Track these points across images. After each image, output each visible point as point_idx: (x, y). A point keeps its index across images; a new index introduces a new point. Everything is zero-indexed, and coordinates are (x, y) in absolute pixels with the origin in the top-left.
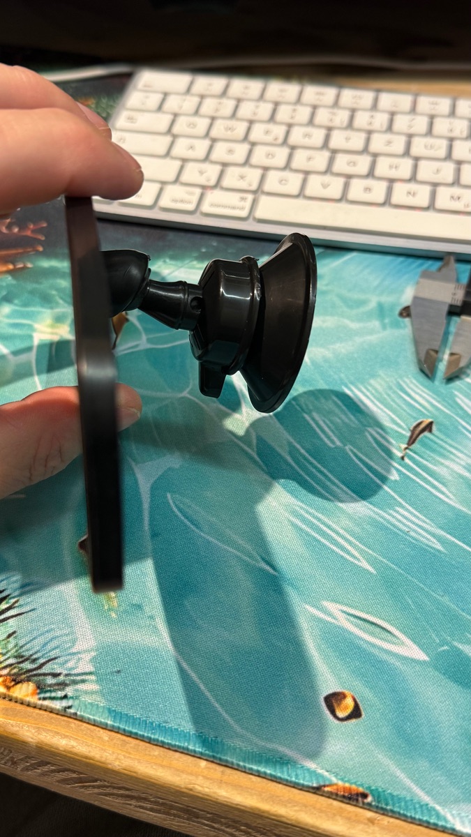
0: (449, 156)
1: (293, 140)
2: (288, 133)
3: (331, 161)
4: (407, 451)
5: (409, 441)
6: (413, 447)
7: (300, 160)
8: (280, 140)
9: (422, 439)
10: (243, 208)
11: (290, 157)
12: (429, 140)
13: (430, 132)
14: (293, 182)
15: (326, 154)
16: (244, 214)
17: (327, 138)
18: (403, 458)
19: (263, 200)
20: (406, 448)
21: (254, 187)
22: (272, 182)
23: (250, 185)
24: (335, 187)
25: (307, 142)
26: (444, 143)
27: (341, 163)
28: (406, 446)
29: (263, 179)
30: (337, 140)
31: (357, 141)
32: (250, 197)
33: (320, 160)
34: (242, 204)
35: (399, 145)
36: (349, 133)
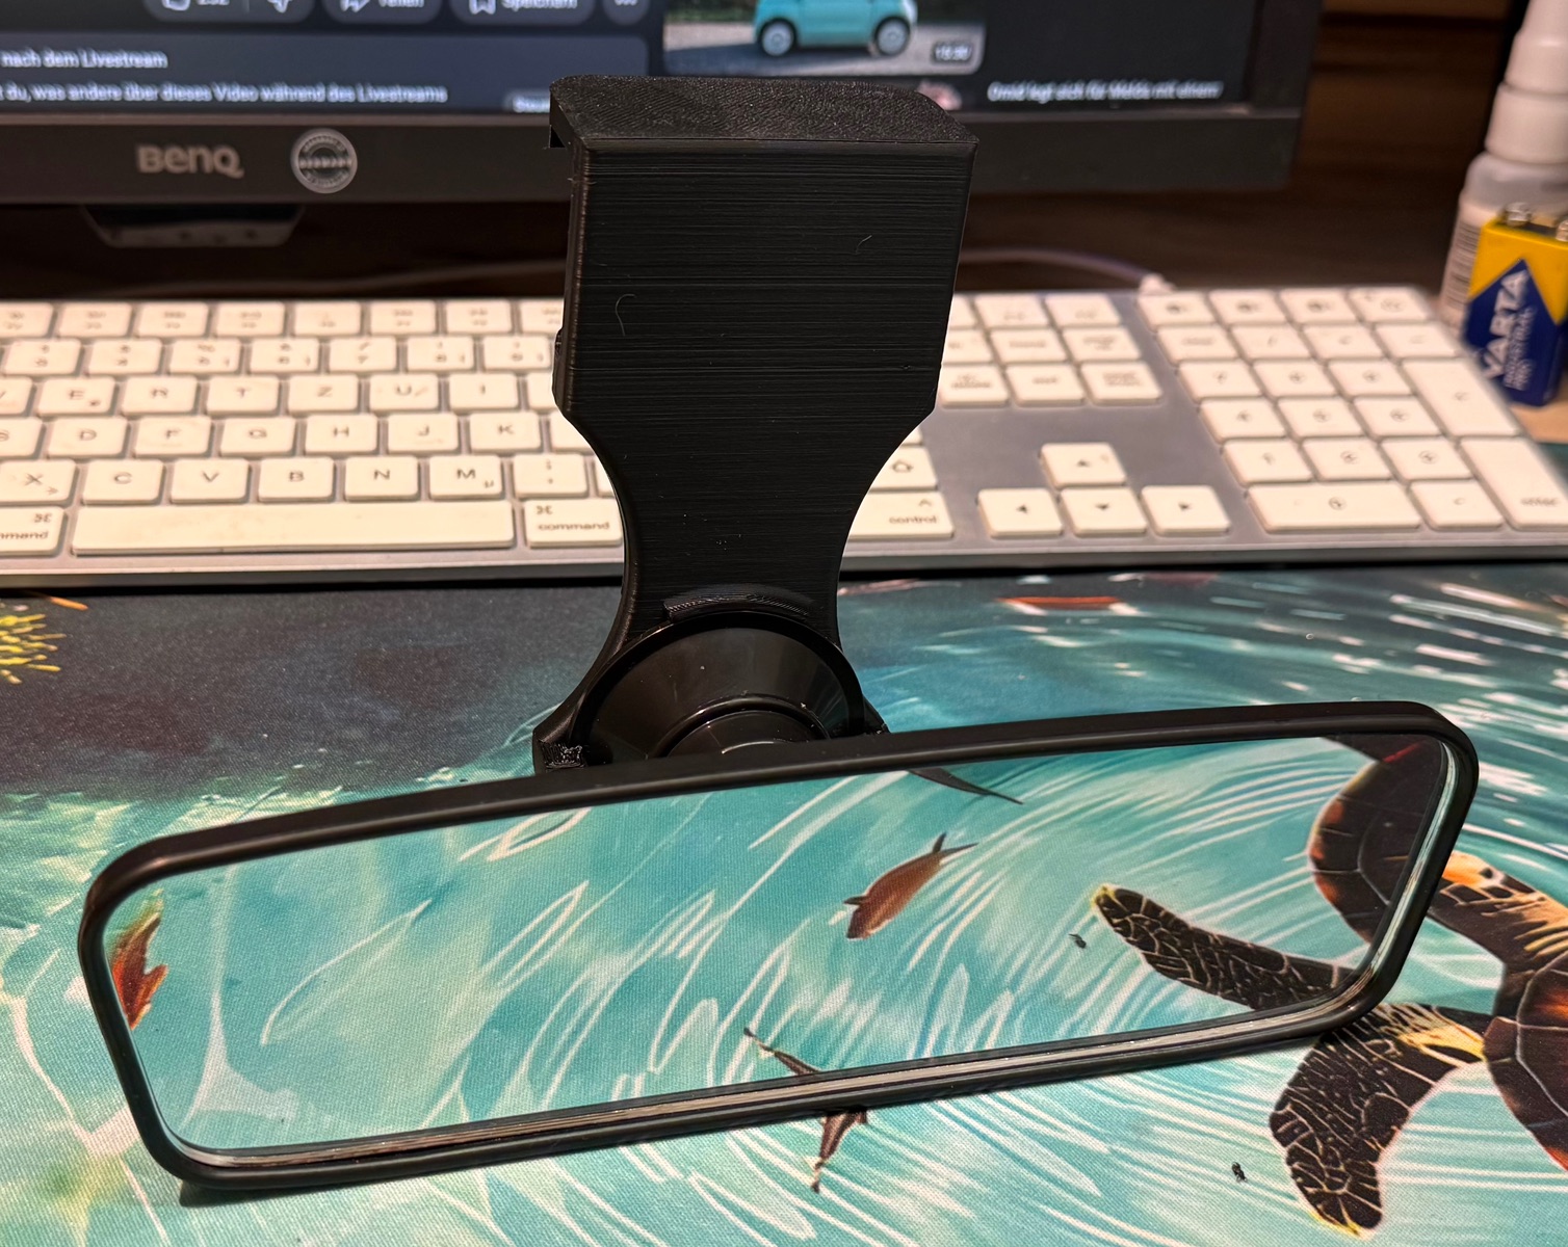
0: (443, 404)
1: (129, 404)
2: (117, 391)
3: (214, 434)
4: (824, 1170)
5: (823, 1148)
6: (833, 1159)
7: (150, 436)
8: (104, 406)
9: (848, 1138)
10: (43, 535)
11: (129, 433)
12: (402, 380)
13: (401, 366)
14: (143, 479)
15: (204, 422)
16: (48, 544)
17: (200, 394)
18: (815, 1188)
19: (85, 514)
20: (819, 1165)
21: (62, 494)
22: (99, 481)
23: (53, 491)
24: (230, 478)
25: (160, 404)
26: (432, 382)
27: (235, 436)
28: (818, 1159)
29: (77, 478)
30: (221, 396)
31: (262, 394)
32: (57, 514)
33: (194, 434)
34: (40, 527)
35: (344, 392)
36: (243, 381)
